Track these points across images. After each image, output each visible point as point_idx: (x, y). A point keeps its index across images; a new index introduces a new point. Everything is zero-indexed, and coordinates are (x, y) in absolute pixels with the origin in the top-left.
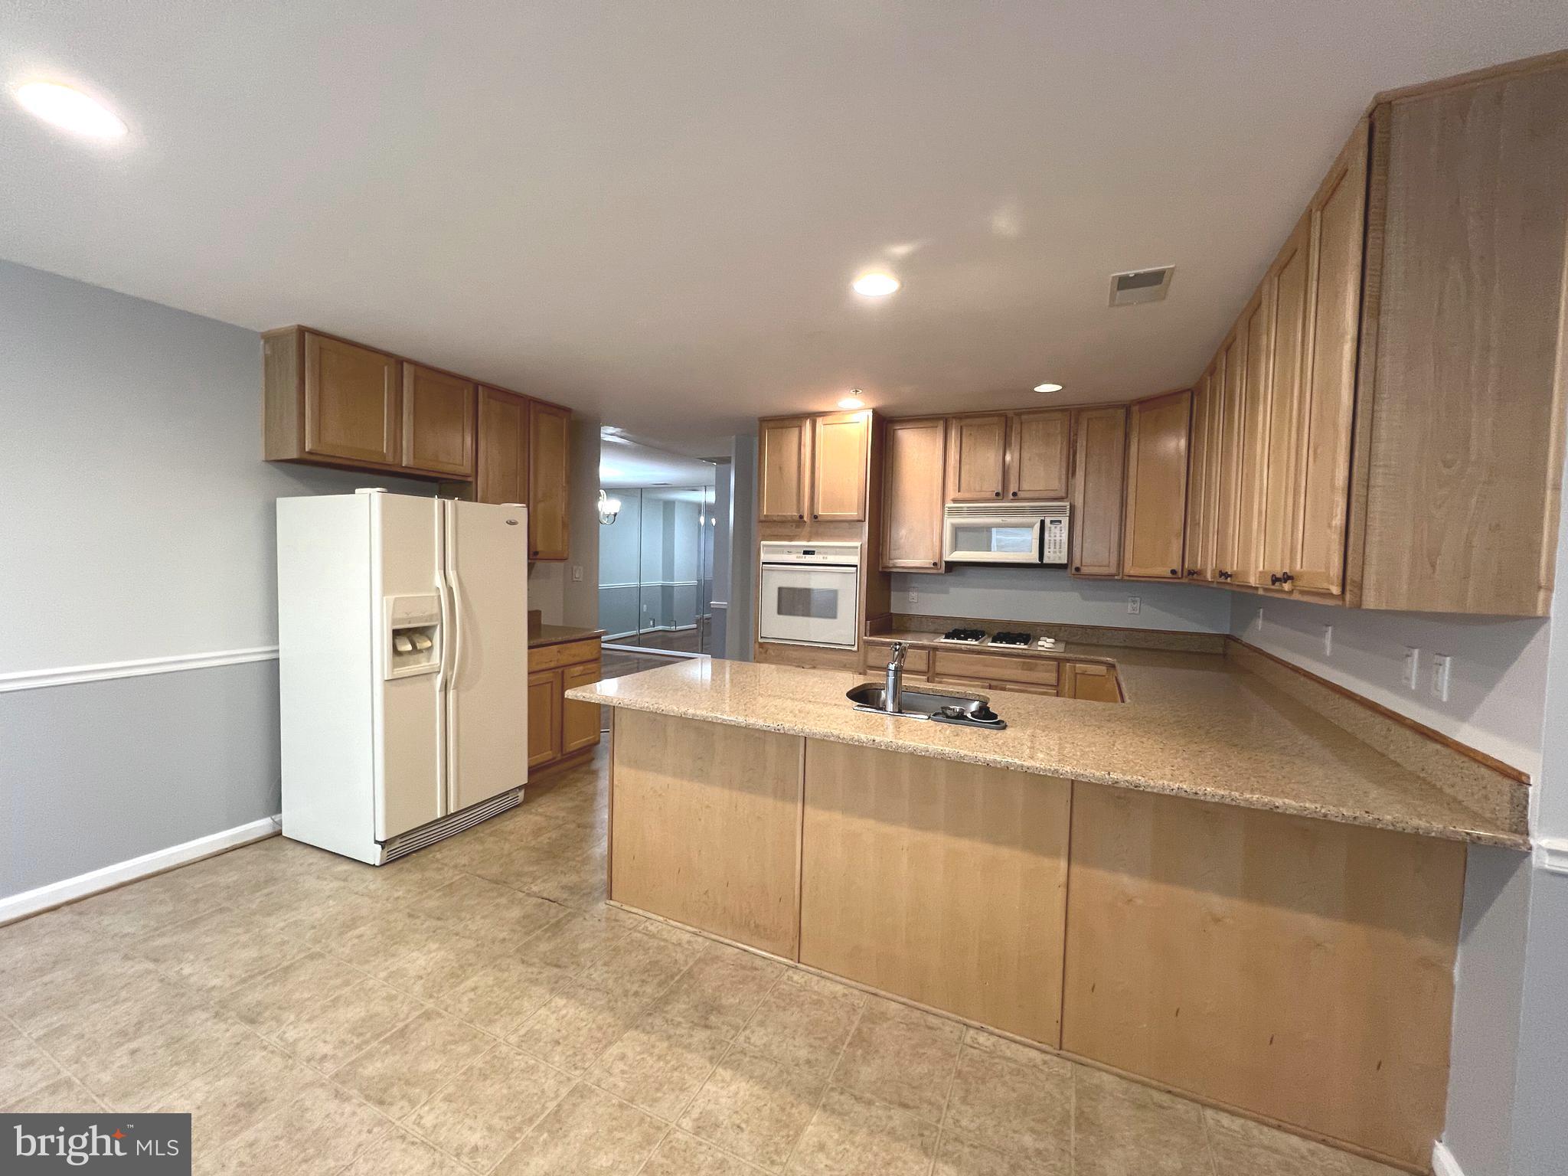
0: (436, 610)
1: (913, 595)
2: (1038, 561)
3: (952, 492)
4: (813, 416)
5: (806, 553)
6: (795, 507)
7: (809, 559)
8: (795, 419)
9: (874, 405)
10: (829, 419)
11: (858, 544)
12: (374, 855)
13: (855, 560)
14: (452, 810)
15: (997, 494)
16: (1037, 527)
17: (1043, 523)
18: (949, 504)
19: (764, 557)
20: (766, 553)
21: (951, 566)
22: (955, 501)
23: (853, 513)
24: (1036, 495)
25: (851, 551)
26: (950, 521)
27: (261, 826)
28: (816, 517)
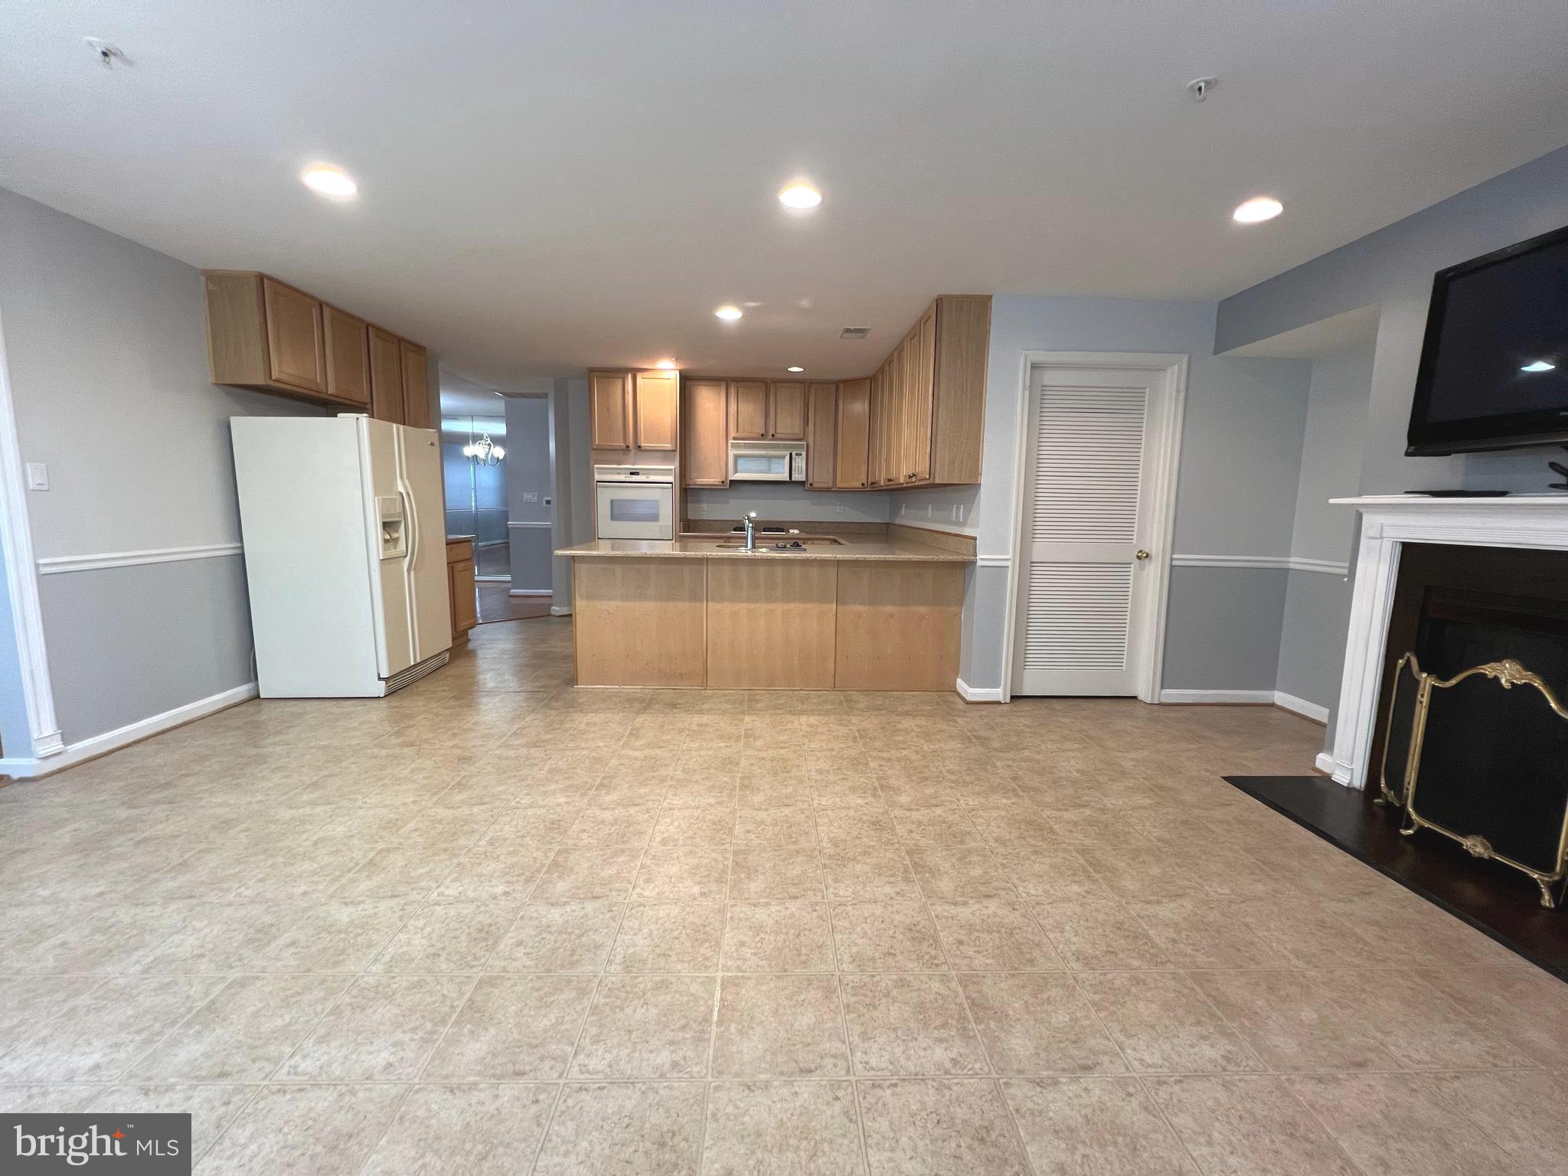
0: (399, 509)
1: (705, 506)
2: (788, 479)
3: (732, 433)
4: (635, 372)
5: (632, 474)
6: (621, 440)
7: (635, 478)
8: (620, 372)
9: (682, 367)
10: (646, 374)
11: (673, 467)
12: (380, 689)
13: (671, 479)
14: (419, 661)
15: (762, 435)
16: (788, 457)
17: (791, 454)
18: (731, 441)
19: (597, 477)
20: (599, 473)
21: (732, 482)
22: (734, 439)
23: (669, 446)
24: (786, 437)
25: (666, 472)
26: (732, 453)
27: (241, 691)
28: (640, 447)
